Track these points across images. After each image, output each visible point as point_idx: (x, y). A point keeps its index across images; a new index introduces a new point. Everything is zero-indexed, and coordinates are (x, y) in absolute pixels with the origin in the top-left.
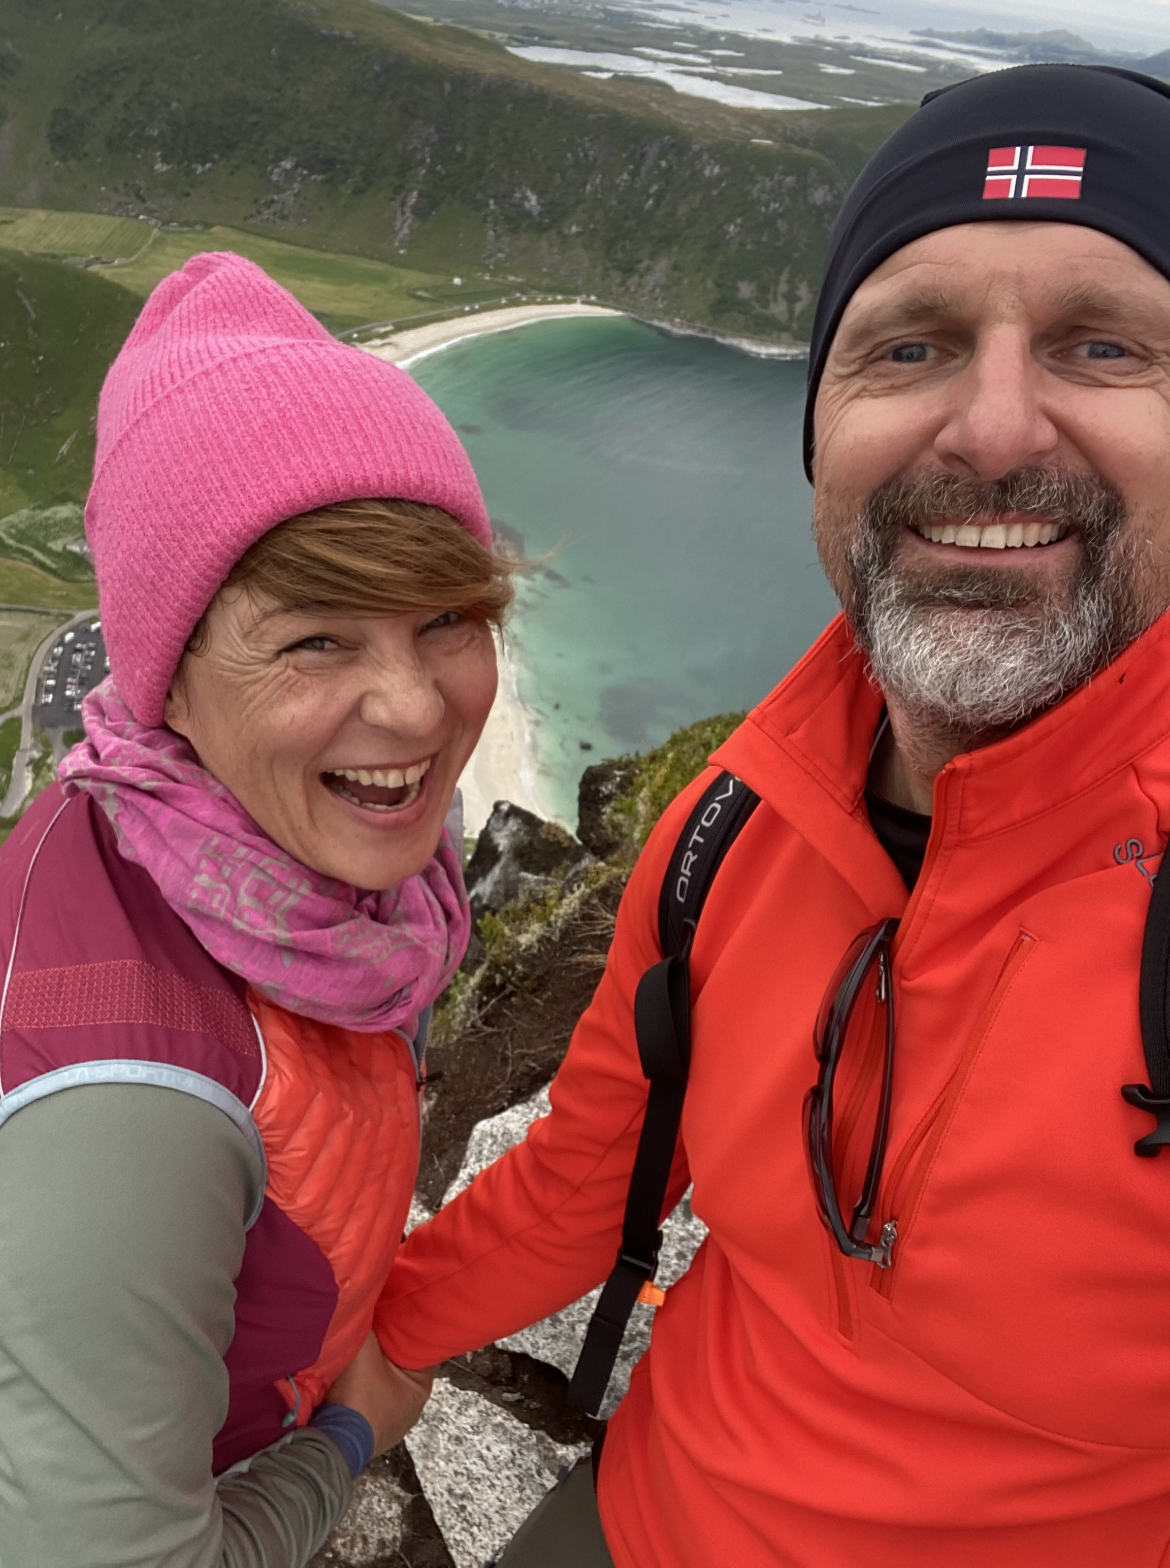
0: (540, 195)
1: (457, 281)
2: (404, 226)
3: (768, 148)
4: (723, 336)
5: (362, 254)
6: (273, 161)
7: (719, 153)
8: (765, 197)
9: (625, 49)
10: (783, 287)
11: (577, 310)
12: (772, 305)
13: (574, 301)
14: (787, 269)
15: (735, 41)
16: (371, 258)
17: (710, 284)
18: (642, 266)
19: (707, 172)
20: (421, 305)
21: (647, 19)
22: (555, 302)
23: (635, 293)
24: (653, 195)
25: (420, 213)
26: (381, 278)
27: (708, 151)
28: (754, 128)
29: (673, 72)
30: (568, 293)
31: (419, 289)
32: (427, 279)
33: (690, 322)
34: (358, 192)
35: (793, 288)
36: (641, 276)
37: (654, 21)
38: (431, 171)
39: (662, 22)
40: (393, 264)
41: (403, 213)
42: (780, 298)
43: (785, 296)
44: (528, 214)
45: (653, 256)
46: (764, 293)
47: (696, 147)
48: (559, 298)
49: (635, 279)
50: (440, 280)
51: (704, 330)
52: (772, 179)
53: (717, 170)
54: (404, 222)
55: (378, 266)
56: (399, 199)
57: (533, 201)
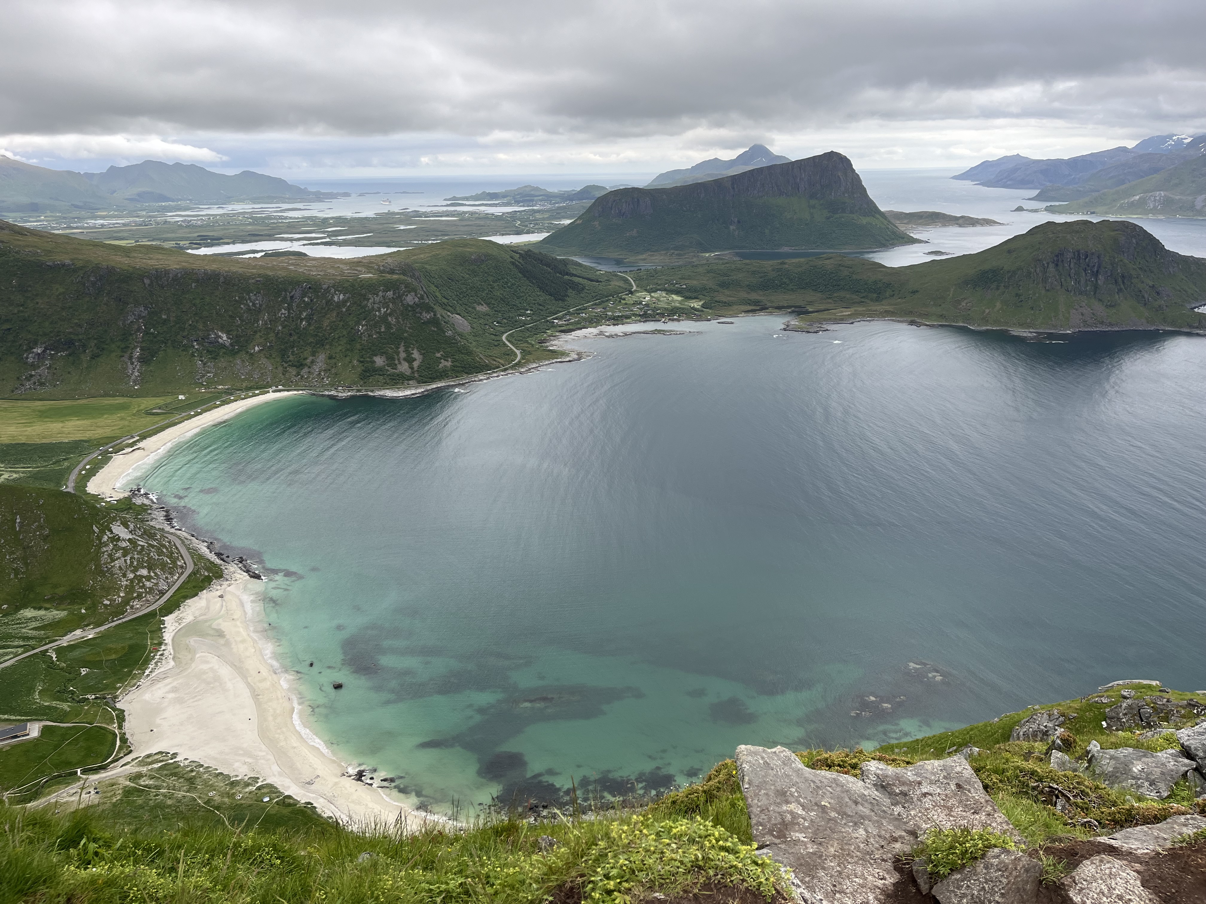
0: (228, 333)
1: (181, 397)
2: (135, 371)
3: (370, 278)
4: (372, 391)
5: (106, 395)
6: (26, 351)
7: (339, 287)
8: (376, 306)
9: (270, 237)
10: (403, 355)
11: (271, 396)
12: (399, 366)
13: (268, 392)
14: (403, 344)
15: (340, 221)
16: (114, 396)
17: (355, 362)
18: (308, 361)
19: (336, 299)
20: (157, 418)
21: (280, 217)
22: (255, 395)
23: (308, 377)
24: (305, 318)
25: (143, 360)
26: (123, 407)
27: (333, 287)
28: (359, 269)
29: (304, 245)
30: (263, 388)
31: (154, 409)
32: (160, 401)
33: (349, 388)
34: (94, 357)
35: (409, 354)
36: (309, 367)
37: (286, 218)
38: (146, 333)
39: (291, 218)
40: (131, 397)
41: (132, 364)
42: (403, 362)
43: (405, 359)
44: (223, 346)
45: (313, 354)
46: (391, 361)
47: (325, 286)
48: (257, 392)
49: (306, 369)
50: (169, 399)
51: (358, 391)
52: (377, 296)
53: (342, 297)
54: (134, 369)
55: (120, 400)
56: (127, 355)
57: (224, 337)
